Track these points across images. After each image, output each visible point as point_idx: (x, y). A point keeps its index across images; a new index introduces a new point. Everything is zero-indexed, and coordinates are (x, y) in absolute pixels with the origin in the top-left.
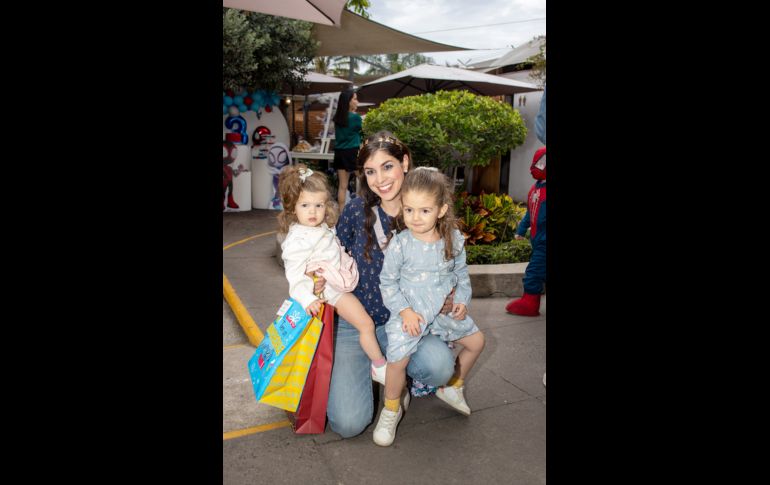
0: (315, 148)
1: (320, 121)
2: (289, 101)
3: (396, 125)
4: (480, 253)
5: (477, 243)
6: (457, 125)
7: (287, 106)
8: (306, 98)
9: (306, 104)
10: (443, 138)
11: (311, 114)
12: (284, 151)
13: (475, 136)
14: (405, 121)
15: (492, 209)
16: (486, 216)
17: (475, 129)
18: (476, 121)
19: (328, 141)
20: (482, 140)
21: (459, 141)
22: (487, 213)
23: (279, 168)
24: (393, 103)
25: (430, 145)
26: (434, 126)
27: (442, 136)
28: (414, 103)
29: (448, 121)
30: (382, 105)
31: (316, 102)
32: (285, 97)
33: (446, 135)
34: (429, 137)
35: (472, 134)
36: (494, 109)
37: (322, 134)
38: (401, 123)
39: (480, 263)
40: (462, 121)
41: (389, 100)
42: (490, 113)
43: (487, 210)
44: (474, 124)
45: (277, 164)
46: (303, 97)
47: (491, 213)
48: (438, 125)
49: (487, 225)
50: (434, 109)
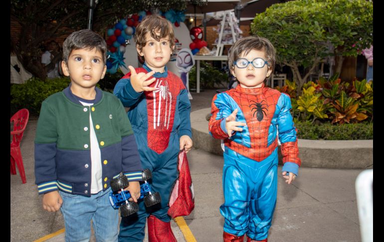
0: (212, 52)
1: (216, 32)
2: (192, 20)
3: (280, 24)
4: (354, 130)
5: (351, 122)
6: (333, 22)
7: (191, 23)
8: (205, 16)
9: (205, 21)
10: (321, 33)
11: (208, 28)
12: (189, 55)
13: (349, 31)
14: (287, 21)
15: (364, 93)
16: (359, 99)
17: (349, 24)
18: (350, 17)
19: (222, 46)
20: (355, 33)
21: (335, 35)
22: (359, 96)
23: (185, 68)
24: (277, 7)
25: (310, 40)
26: (313, 23)
27: (319, 33)
28: (295, 6)
29: (324, 19)
30: (267, 9)
31: (212, 19)
32: (189, 17)
33: (323, 31)
34: (308, 33)
35: (346, 29)
36: (365, 7)
37: (217, 41)
38: (284, 23)
39: (354, 139)
40: (337, 18)
41: (273, 5)
42: (362, 10)
43: (360, 94)
44: (348, 21)
45: (184, 65)
46: (202, 15)
47: (363, 96)
48: (316, 22)
49: (360, 107)
50: (312, 10)
